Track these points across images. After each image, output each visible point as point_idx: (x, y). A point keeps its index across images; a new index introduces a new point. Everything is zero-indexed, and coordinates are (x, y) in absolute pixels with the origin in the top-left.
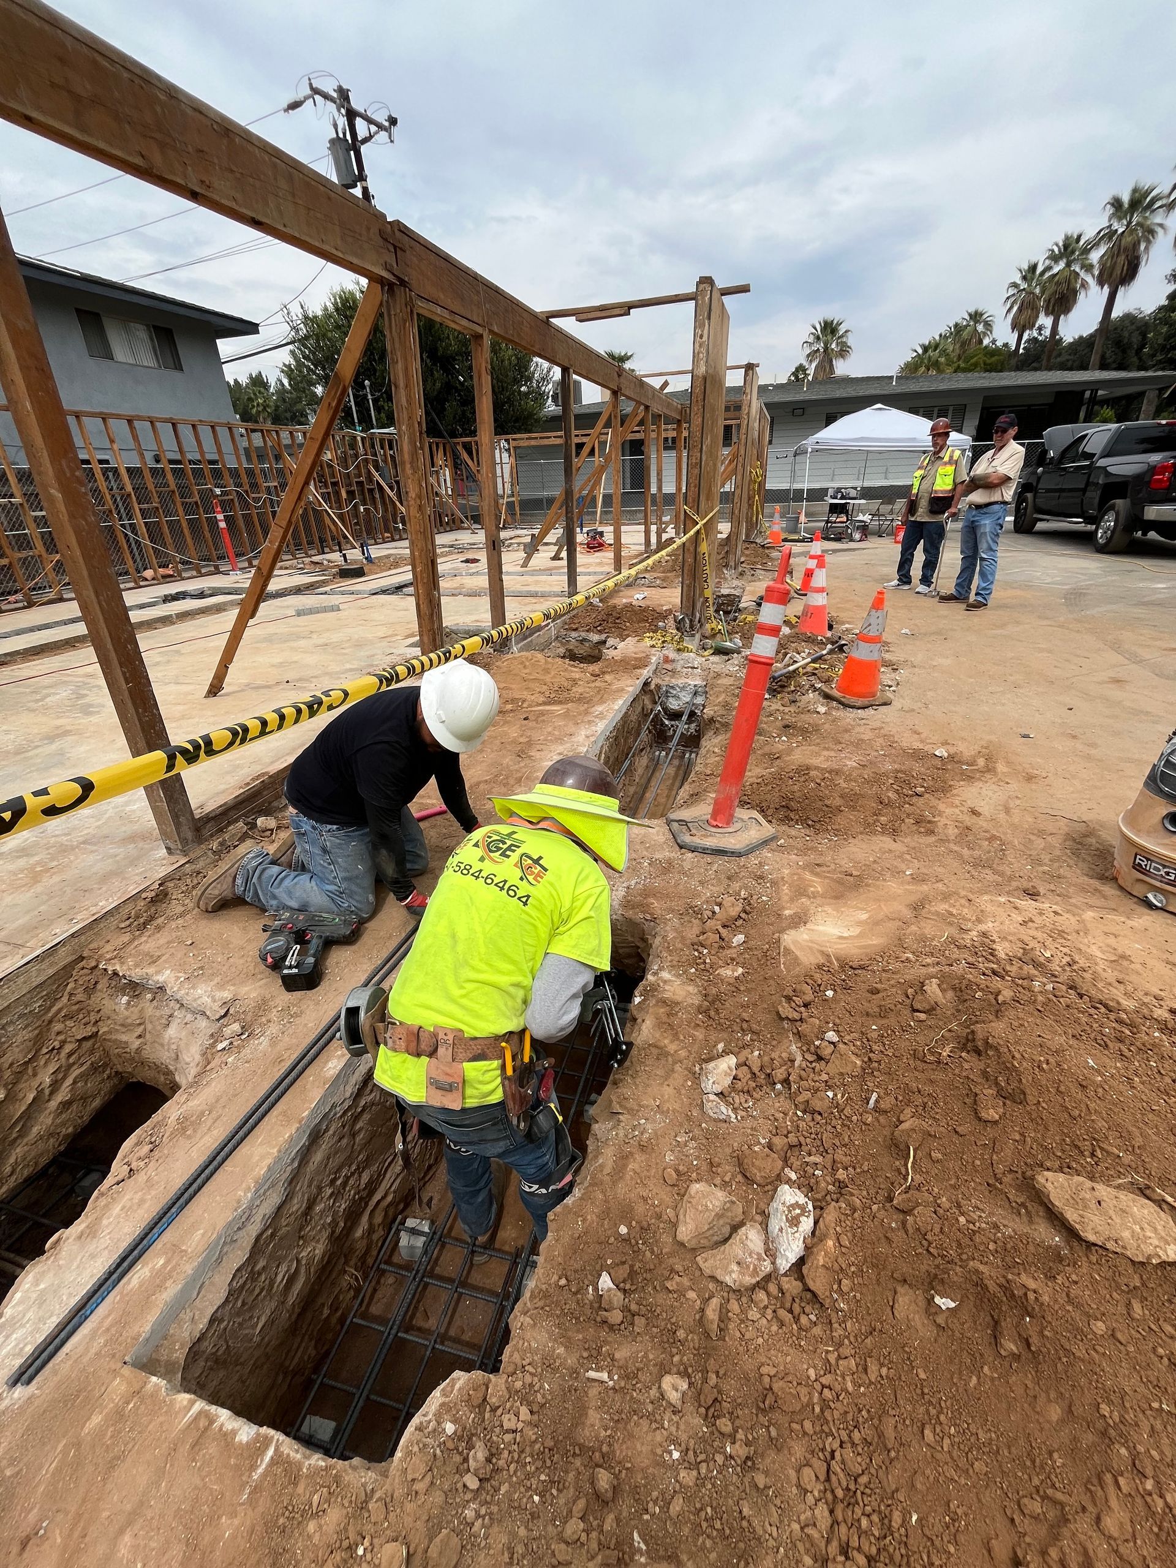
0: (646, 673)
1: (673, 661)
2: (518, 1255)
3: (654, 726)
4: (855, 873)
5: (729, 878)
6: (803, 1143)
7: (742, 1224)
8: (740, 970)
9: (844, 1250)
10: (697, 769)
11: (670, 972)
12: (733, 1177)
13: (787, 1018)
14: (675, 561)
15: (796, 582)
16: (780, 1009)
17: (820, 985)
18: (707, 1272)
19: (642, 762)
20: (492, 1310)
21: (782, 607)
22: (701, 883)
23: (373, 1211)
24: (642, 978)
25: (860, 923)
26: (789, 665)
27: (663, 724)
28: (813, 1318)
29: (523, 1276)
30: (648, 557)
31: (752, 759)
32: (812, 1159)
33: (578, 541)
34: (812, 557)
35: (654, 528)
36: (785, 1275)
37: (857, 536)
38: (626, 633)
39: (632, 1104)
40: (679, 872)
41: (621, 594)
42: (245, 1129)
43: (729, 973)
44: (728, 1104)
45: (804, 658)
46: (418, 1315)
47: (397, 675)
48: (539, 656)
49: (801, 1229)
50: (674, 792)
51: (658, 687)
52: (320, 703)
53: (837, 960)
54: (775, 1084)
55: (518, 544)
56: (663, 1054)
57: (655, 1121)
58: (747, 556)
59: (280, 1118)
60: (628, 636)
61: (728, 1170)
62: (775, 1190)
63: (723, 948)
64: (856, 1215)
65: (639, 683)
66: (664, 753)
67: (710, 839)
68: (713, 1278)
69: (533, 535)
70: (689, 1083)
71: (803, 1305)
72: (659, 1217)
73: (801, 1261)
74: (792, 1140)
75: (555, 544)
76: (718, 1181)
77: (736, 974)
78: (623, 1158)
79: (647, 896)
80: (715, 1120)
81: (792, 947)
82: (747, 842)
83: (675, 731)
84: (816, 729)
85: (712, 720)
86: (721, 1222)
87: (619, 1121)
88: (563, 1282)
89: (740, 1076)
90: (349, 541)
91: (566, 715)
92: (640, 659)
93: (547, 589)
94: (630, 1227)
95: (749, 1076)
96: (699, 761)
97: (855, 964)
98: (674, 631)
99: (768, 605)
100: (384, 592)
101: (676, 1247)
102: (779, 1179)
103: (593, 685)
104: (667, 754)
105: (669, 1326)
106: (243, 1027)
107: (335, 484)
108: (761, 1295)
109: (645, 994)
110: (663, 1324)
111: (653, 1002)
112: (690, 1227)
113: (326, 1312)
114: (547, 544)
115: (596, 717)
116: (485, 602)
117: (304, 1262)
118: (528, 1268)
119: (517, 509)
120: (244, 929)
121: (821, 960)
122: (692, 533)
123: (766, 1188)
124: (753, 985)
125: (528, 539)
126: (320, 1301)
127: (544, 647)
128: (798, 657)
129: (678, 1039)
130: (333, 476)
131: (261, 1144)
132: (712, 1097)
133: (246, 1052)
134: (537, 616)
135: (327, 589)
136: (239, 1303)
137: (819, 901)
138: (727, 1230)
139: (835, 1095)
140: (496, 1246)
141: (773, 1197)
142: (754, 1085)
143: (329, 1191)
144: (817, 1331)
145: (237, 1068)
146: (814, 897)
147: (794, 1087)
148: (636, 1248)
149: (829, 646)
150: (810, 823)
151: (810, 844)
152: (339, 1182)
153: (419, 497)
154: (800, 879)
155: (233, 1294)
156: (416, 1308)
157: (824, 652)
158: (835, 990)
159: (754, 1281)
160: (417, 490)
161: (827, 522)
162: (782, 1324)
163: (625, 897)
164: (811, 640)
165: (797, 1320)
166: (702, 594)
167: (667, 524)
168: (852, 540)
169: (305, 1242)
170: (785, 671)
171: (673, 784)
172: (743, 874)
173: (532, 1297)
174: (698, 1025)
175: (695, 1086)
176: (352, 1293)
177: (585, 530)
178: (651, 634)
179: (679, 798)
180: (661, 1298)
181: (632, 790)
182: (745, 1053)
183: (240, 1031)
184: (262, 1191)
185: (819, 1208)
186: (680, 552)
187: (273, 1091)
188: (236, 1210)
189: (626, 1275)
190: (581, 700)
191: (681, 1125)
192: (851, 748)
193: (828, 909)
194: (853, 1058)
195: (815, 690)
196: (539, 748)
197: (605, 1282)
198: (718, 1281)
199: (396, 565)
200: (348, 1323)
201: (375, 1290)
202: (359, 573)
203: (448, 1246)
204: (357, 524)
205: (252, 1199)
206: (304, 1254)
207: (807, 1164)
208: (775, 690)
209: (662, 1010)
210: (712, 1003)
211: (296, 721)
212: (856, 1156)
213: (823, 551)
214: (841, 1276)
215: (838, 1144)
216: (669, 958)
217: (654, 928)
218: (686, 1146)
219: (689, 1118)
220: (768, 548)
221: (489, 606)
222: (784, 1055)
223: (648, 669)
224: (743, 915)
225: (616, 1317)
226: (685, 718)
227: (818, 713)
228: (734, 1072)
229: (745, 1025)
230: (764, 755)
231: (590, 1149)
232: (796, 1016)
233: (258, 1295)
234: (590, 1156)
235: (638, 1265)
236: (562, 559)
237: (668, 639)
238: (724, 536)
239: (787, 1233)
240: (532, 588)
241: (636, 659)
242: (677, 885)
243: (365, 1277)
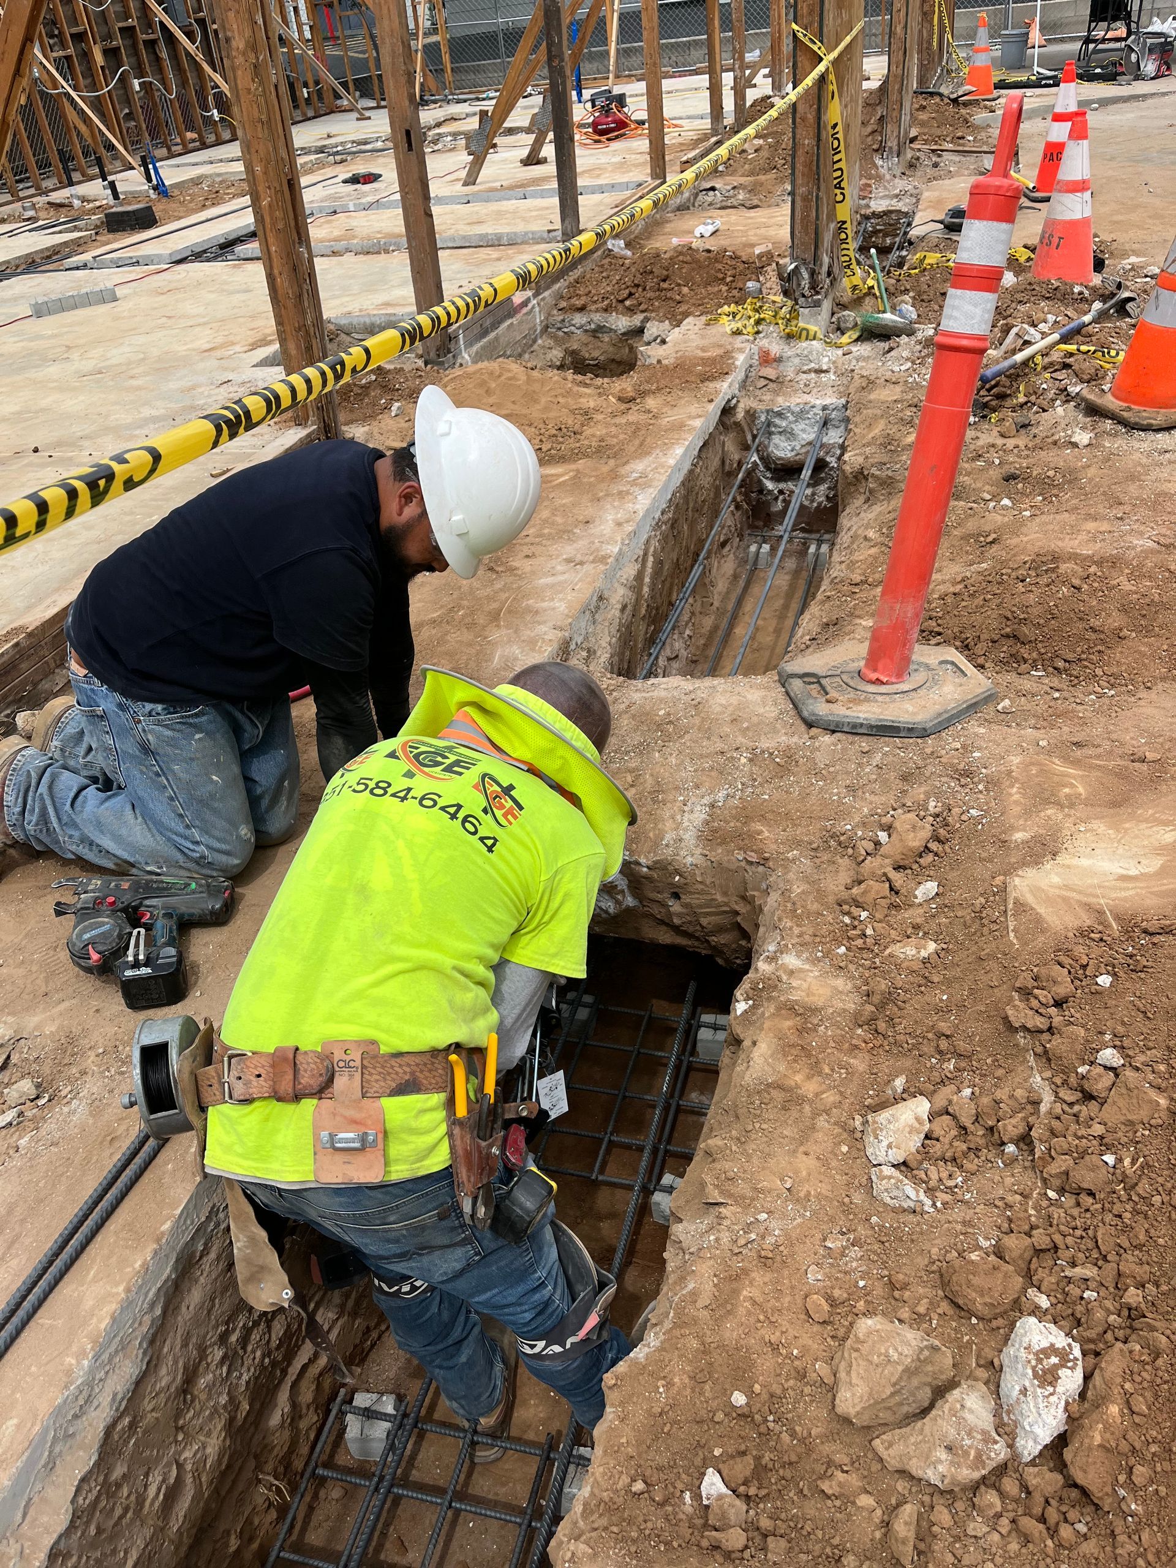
0: (726, 388)
1: (779, 360)
2: (552, 1444)
3: (746, 495)
4: (1150, 756)
5: (905, 778)
6: (1061, 1245)
7: (952, 1384)
8: (932, 946)
9: (1137, 1419)
10: (834, 573)
11: (798, 956)
12: (933, 1306)
13: (1025, 1028)
14: (774, 148)
15: (1026, 175)
16: (1010, 1012)
17: (1084, 967)
18: (893, 1463)
19: (725, 567)
20: (512, 1537)
21: (1004, 226)
22: (851, 789)
23: (295, 1385)
24: (746, 968)
25: (1160, 850)
26: (1014, 352)
27: (761, 490)
28: (1082, 1528)
29: (563, 1480)
30: (719, 143)
31: (944, 549)
32: (1078, 1271)
33: (576, 118)
34: (1058, 118)
35: (728, 78)
36: (1032, 1463)
37: (1150, 67)
38: (683, 308)
39: (742, 1188)
40: (808, 773)
41: (668, 228)
42: (65, 1256)
43: (910, 951)
44: (917, 1181)
45: (1044, 335)
46: (388, 1545)
47: (247, 414)
48: (514, 367)
49: (1060, 1389)
50: (789, 622)
51: (751, 415)
52: (110, 477)
53: (1118, 918)
54: (1003, 1144)
55: (455, 135)
56: (792, 1099)
57: (784, 1216)
58: (922, 124)
59: (123, 1234)
60: (686, 315)
61: (922, 1294)
62: (1012, 1326)
63: (897, 907)
64: (1160, 1362)
65: (713, 410)
66: (766, 548)
67: (865, 707)
68: (903, 1473)
69: (483, 114)
70: (845, 1149)
71: (1064, 1508)
72: (801, 1375)
73: (1061, 1441)
74: (1040, 1238)
75: (528, 131)
76: (905, 1313)
77: (924, 954)
78: (730, 1281)
79: (749, 819)
80: (894, 1210)
81: (1030, 899)
82: (938, 708)
83: (787, 503)
84: (1071, 477)
85: (860, 476)
86: (915, 1382)
87: (720, 1217)
88: (639, 1486)
89: (938, 1132)
90: (117, 156)
91: (576, 483)
92: (713, 361)
93: (520, 228)
94: (750, 1394)
95: (954, 1132)
96: (836, 557)
97: (1153, 926)
98: (779, 298)
99: (977, 224)
100: (198, 255)
101: (835, 1425)
102: (1018, 1307)
103: (622, 420)
104: (774, 549)
105: (828, 1550)
106: (38, 1086)
107: (79, 38)
108: (990, 1498)
109: (756, 995)
110: (817, 1547)
111: (770, 1009)
112: (859, 1391)
113: (234, 1543)
114: (511, 131)
115: (634, 483)
116: (400, 265)
117: (189, 1467)
118: (572, 1468)
119: (446, 58)
120: (19, 914)
121: (1087, 921)
122: (809, 81)
123: (995, 1324)
124: (957, 972)
125: (473, 124)
126: (222, 1526)
127: (523, 349)
128: (1033, 333)
129: (820, 1073)
130: (74, 20)
131: (95, 1280)
132: (887, 1171)
133: (49, 1127)
134: (505, 279)
135: (87, 257)
136: (92, 1531)
137: (1080, 811)
138: (926, 1395)
139: (1120, 1160)
140: (514, 1432)
141: (1006, 1339)
142: (964, 1147)
143: (219, 1354)
144: (1089, 1548)
145: (36, 1154)
146: (1072, 806)
147: (1040, 1149)
148: (763, 1429)
149: (1097, 305)
150: (1061, 664)
151: (1061, 706)
152: (233, 1338)
153: (253, 47)
154: (1042, 771)
155: (79, 1518)
156: (384, 1535)
157: (1087, 318)
158: (1115, 975)
159: (976, 1475)
160: (248, 33)
161: (1087, 41)
162: (1027, 1540)
163: (707, 822)
164: (1059, 296)
165: (1053, 1532)
166: (832, 215)
167: (755, 67)
168: (1138, 77)
169: (187, 1435)
170: (1006, 364)
171: (786, 607)
172: (931, 769)
173: (587, 1511)
174: (856, 1047)
175: (855, 1153)
176: (273, 1514)
177: (587, 94)
178: (733, 308)
179: (800, 632)
180: (811, 1508)
181: (708, 622)
182: (947, 1091)
183: (33, 1093)
184: (105, 1357)
185: (1093, 1353)
186: (787, 126)
187: (106, 1191)
188: (66, 1387)
189: (748, 1473)
190: (602, 450)
191: (832, 1220)
192: (1143, 512)
193: (1099, 826)
194: (1153, 1094)
195: (1068, 398)
196: (526, 550)
197: (713, 1484)
198: (912, 1477)
199: (214, 197)
200: (272, 1558)
201: (311, 1509)
202: (144, 219)
203: (428, 1434)
204: (129, 116)
205: (92, 1371)
206: (187, 1454)
207: (1069, 1280)
208: (985, 405)
209: (789, 1023)
210: (881, 1006)
211: (70, 513)
212: (1160, 1265)
213: (1080, 103)
214: (1132, 1461)
215: (1126, 1244)
216: (796, 930)
217: (765, 877)
218: (843, 1255)
219: (847, 1209)
220: (966, 104)
221: (407, 272)
222: (1020, 1093)
223: (729, 379)
224: (934, 846)
225: (735, 1538)
226: (806, 474)
227: (1075, 445)
228: (927, 1127)
229: (944, 1044)
230: (965, 538)
231: (670, 1266)
232: (1040, 1022)
233: (121, 1518)
234: (671, 1278)
235: (767, 1457)
236: (544, 161)
237: (767, 315)
238: (873, 84)
239: (1035, 1397)
240: (488, 229)
241: (704, 361)
242: (805, 796)
243: (293, 1489)
